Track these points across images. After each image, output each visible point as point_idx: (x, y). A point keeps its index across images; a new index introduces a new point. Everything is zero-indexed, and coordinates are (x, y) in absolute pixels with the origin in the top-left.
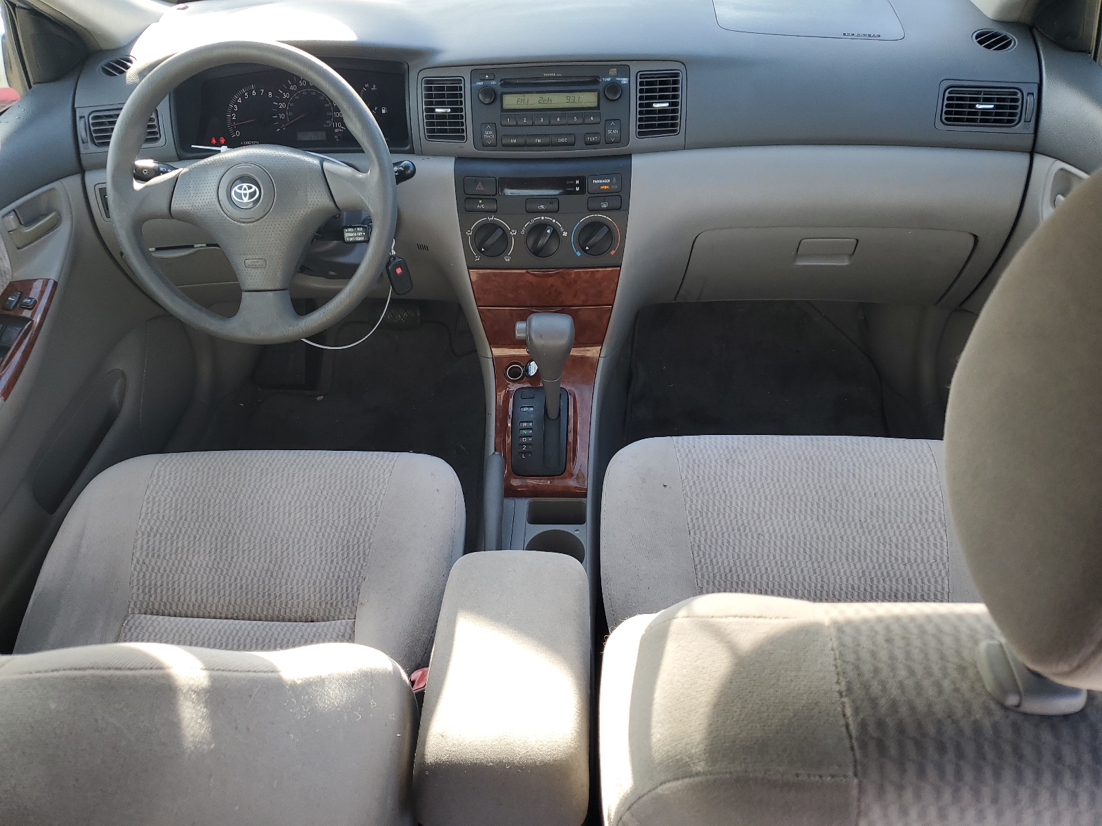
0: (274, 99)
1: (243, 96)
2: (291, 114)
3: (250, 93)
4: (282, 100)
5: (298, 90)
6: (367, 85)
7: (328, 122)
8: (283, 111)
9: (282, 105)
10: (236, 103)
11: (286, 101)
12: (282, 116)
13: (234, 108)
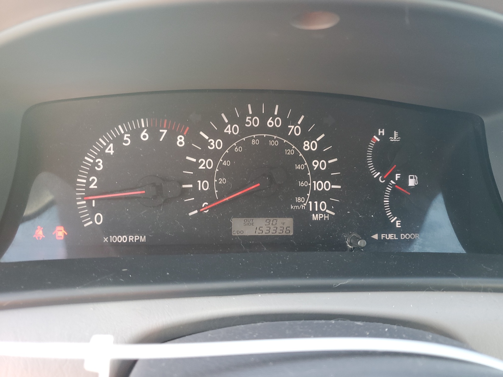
0: (188, 150)
1: (118, 141)
2: (223, 181)
3: (135, 134)
4: (206, 154)
5: (241, 135)
6: (382, 132)
7: (299, 200)
8: (207, 175)
9: (205, 164)
10: (102, 154)
11: (215, 155)
12: (203, 185)
13: (96, 164)
